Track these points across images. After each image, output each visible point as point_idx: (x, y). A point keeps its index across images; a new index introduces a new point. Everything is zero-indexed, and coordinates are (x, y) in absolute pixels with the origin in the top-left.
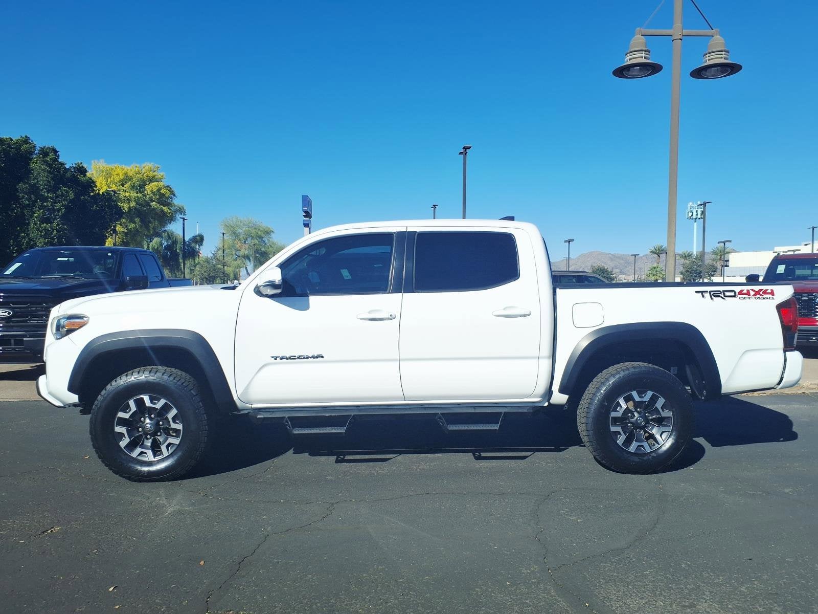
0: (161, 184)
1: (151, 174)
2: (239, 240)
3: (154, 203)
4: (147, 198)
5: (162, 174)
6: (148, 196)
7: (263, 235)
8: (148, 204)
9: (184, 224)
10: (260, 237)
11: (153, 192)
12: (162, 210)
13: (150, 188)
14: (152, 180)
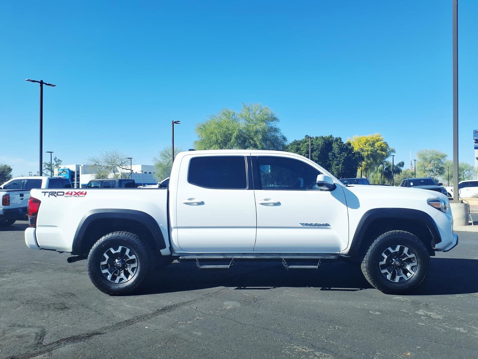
0: (381, 142)
1: (377, 138)
2: (427, 162)
3: (378, 151)
4: (376, 149)
5: (382, 137)
6: (376, 148)
7: (441, 158)
8: (376, 151)
9: (393, 158)
10: (439, 159)
11: (378, 146)
12: (382, 154)
13: (377, 144)
14: (377, 141)
